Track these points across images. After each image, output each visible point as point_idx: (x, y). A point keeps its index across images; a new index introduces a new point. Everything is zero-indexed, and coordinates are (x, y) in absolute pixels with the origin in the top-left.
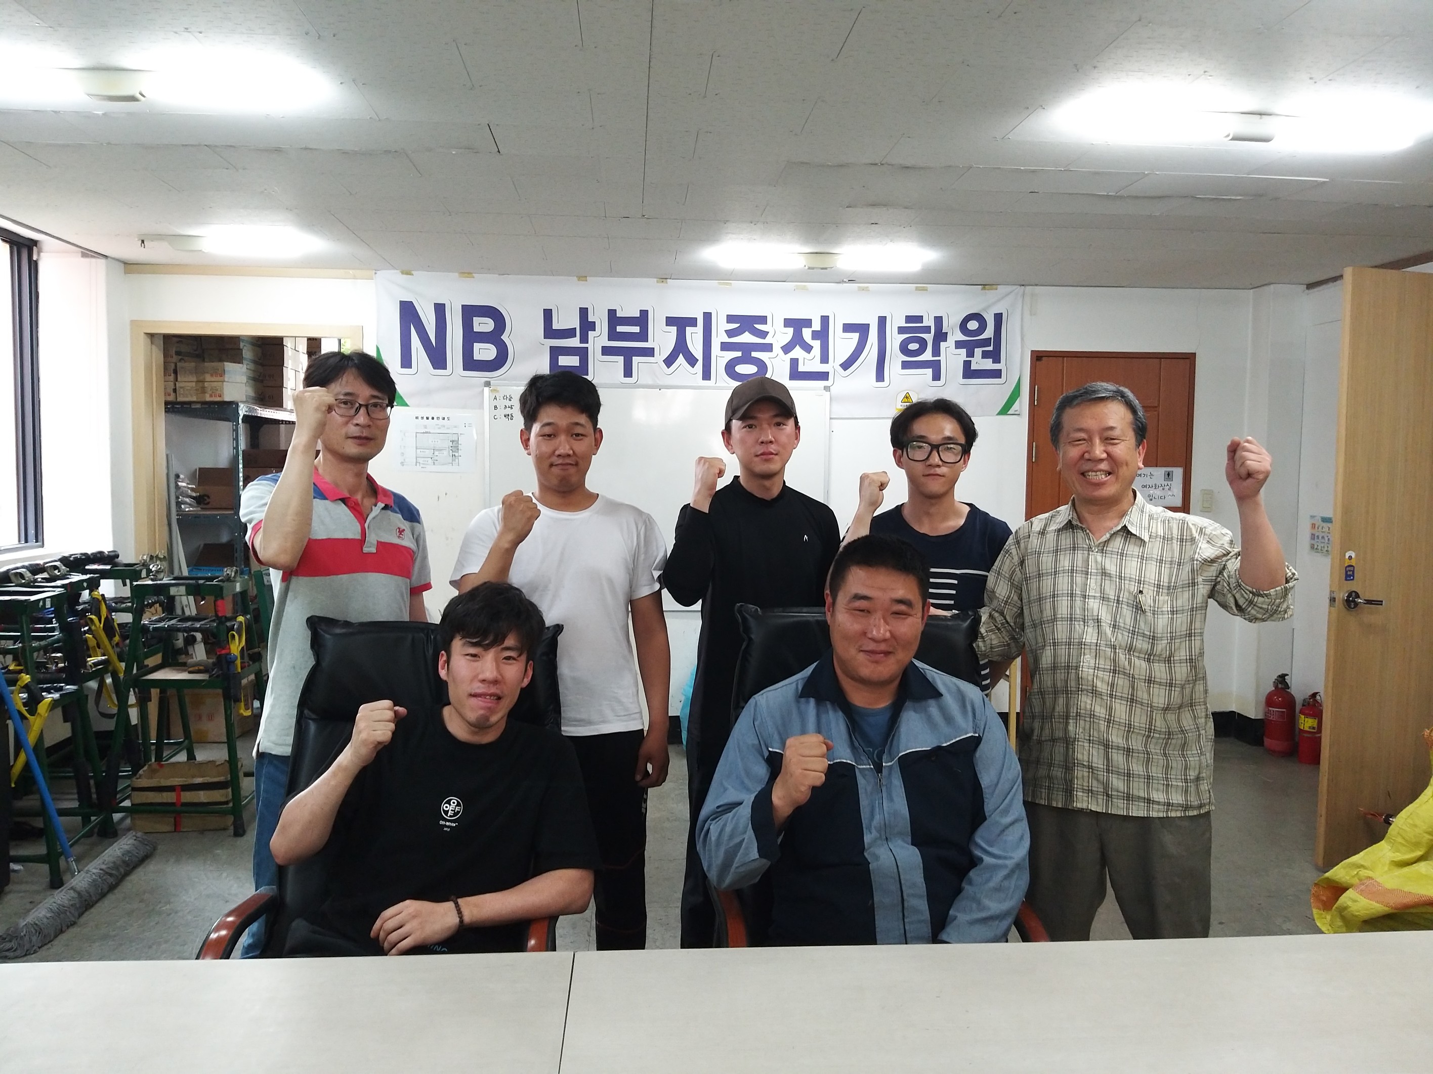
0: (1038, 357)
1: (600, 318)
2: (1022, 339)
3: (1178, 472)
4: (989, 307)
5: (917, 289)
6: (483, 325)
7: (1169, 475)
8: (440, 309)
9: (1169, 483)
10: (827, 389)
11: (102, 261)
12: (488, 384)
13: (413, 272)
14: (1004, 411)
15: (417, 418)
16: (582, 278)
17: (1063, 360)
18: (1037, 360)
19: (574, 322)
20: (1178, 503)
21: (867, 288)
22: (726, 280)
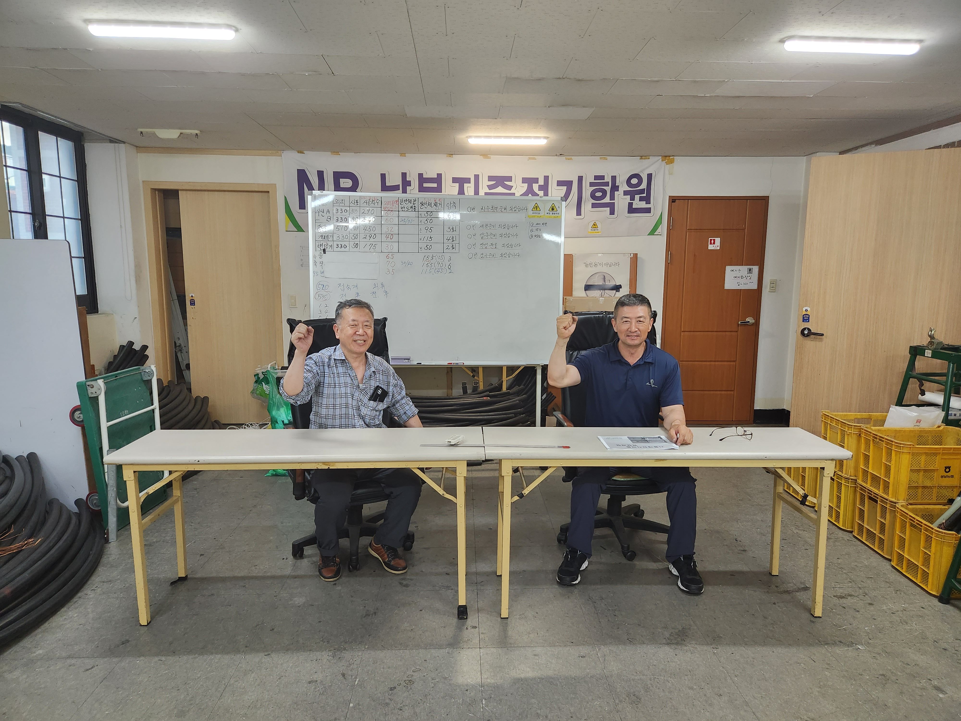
0: (673, 200)
1: (413, 179)
2: (664, 189)
3: (756, 269)
4: (644, 170)
5: (600, 158)
6: (346, 183)
7: (750, 270)
8: (321, 174)
9: (750, 275)
11: (123, 145)
13: (305, 152)
14: (652, 232)
16: (403, 154)
17: (688, 202)
18: (672, 202)
19: (398, 181)
20: (755, 287)
21: (571, 159)
22: (487, 155)
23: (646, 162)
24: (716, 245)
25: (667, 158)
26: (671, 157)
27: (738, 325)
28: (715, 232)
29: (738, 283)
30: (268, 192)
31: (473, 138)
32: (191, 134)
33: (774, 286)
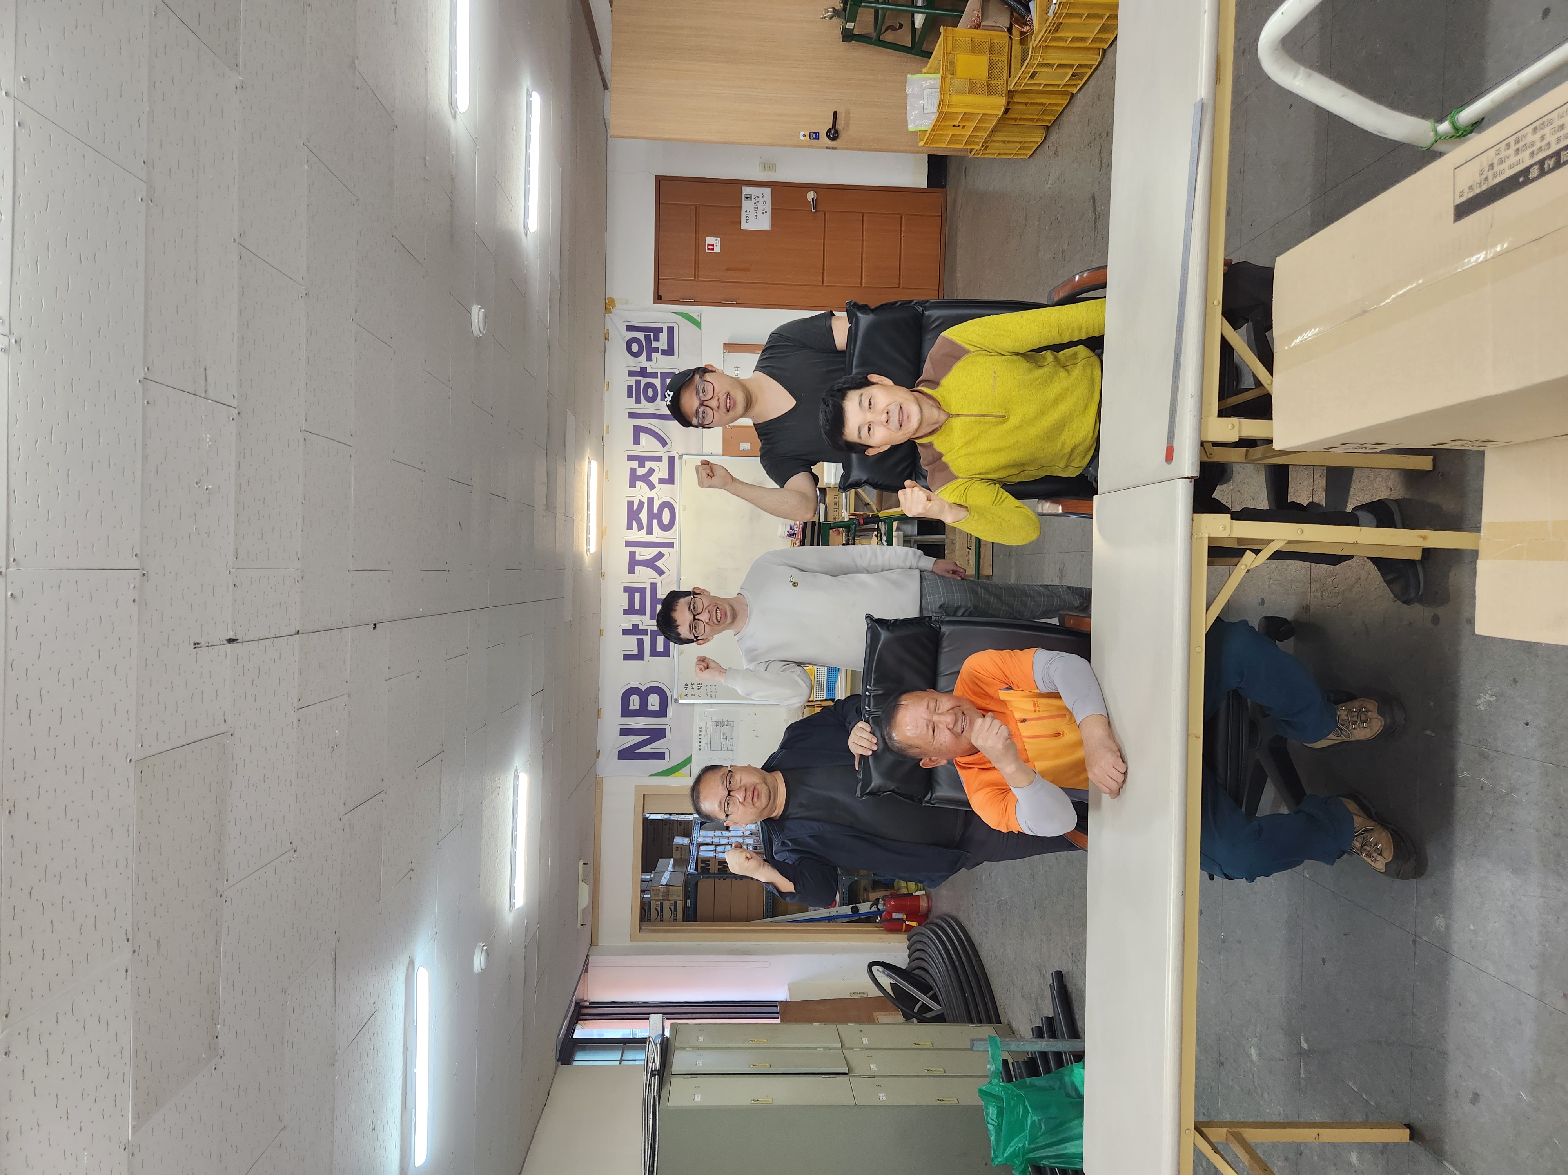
0: (659, 298)
1: (630, 621)
2: (646, 310)
3: (746, 191)
4: (621, 335)
5: (607, 390)
6: (635, 702)
7: (747, 198)
8: (624, 732)
9: (753, 197)
10: (680, 457)
11: (590, 958)
12: (676, 701)
13: (598, 750)
14: (698, 324)
15: (700, 750)
16: (601, 633)
17: (661, 279)
18: (661, 299)
19: (633, 639)
20: (768, 191)
21: (608, 427)
22: (602, 531)
23: (612, 334)
24: (714, 243)
25: (608, 307)
26: (607, 301)
27: (816, 211)
28: (698, 244)
29: (763, 213)
30: (644, 795)
31: (590, 547)
32: (584, 871)
33: (768, 166)
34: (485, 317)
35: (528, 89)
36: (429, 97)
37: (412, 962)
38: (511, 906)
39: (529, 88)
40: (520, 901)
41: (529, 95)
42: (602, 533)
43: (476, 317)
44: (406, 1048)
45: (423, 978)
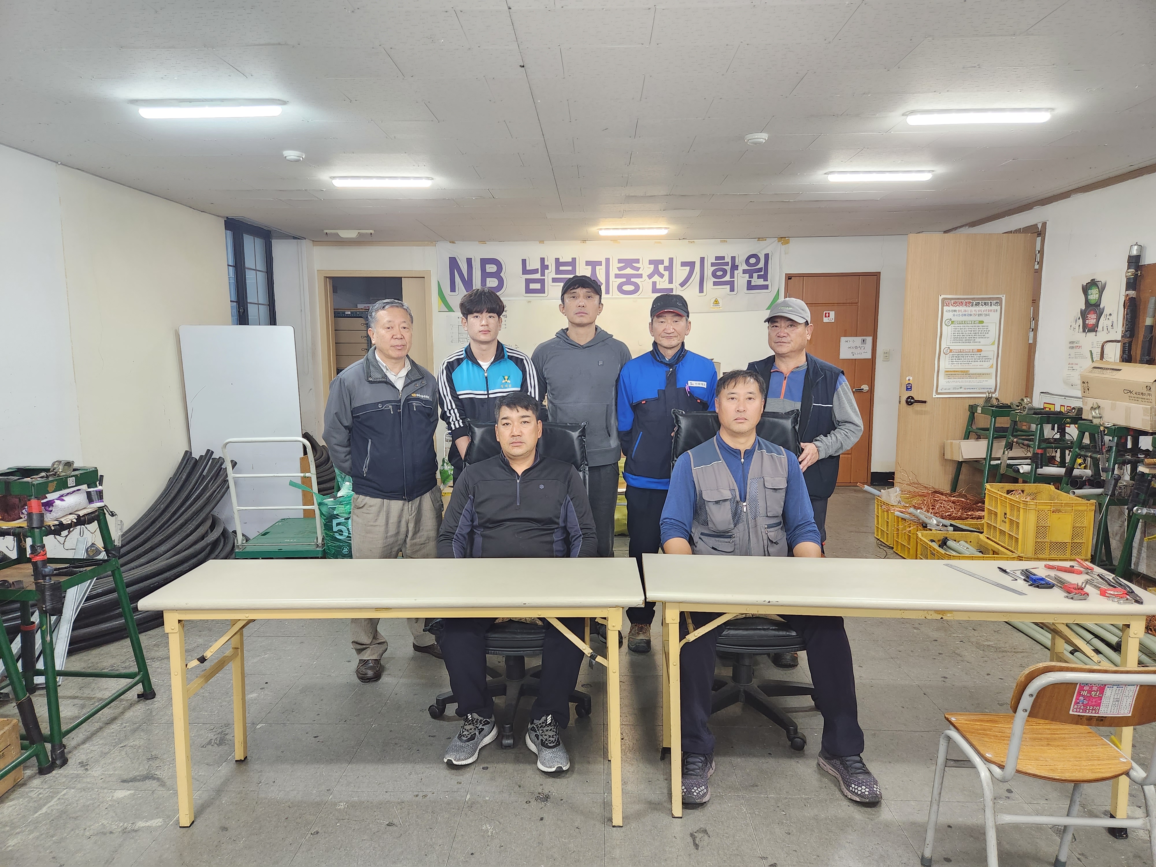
0: (789, 277)
1: (551, 263)
2: (780, 268)
3: (869, 339)
4: (762, 250)
5: (721, 242)
6: (491, 268)
7: (863, 341)
8: (469, 261)
9: (864, 345)
11: (304, 241)
13: (456, 242)
16: (542, 242)
17: (803, 279)
18: (789, 279)
19: (538, 266)
20: (869, 356)
21: (694, 242)
22: (617, 240)
23: (763, 243)
24: (831, 317)
25: (783, 239)
26: (787, 239)
28: (830, 305)
29: (852, 353)
30: (424, 277)
31: (603, 231)
32: (367, 233)
33: (887, 355)
34: (760, 143)
35: (933, 171)
36: (915, 95)
37: (284, 103)
38: (334, 178)
39: (933, 173)
40: (338, 184)
41: (929, 171)
42: (615, 239)
43: (759, 137)
44: (222, 100)
45: (274, 111)
